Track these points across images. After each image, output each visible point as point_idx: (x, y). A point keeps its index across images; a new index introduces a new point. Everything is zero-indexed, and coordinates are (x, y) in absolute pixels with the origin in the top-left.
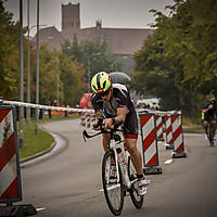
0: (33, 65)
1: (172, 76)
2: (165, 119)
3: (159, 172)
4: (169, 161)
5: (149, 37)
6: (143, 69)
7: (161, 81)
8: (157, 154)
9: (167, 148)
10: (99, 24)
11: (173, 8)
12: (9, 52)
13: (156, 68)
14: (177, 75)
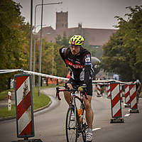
0: (37, 51)
1: (128, 60)
2: (124, 87)
3: (122, 121)
4: (128, 115)
5: (113, 34)
6: (109, 55)
7: (120, 63)
8: (120, 110)
9: (126, 106)
10: (80, 26)
11: (130, 15)
12: (23, 42)
13: (118, 55)
14: (132, 59)
